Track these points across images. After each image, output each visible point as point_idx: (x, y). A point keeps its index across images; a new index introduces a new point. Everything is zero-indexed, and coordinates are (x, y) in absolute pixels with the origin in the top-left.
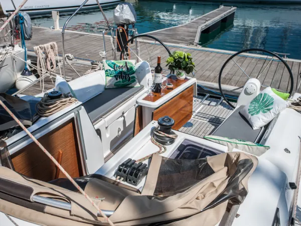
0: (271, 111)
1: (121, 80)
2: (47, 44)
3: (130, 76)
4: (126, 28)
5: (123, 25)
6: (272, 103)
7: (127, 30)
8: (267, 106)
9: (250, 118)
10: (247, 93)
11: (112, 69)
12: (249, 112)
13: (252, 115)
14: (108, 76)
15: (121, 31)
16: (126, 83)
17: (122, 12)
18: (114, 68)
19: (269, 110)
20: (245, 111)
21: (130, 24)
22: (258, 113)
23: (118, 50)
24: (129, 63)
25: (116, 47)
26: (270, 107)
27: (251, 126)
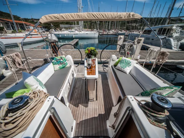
0: (131, 65)
1: (61, 65)
2: (13, 54)
3: (65, 63)
4: (55, 43)
5: (53, 43)
6: (130, 62)
7: (55, 44)
8: (129, 64)
9: (123, 70)
10: (113, 60)
11: (55, 61)
12: (122, 68)
13: (124, 68)
14: (54, 64)
15: (53, 45)
16: (64, 66)
17: (51, 37)
18: (56, 61)
19: (130, 65)
20: (119, 68)
21: (56, 42)
22: (126, 67)
23: (53, 53)
24: (62, 57)
25: (52, 52)
26: (130, 64)
27: (125, 73)
